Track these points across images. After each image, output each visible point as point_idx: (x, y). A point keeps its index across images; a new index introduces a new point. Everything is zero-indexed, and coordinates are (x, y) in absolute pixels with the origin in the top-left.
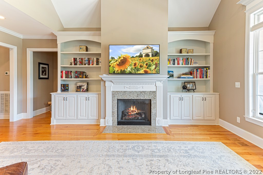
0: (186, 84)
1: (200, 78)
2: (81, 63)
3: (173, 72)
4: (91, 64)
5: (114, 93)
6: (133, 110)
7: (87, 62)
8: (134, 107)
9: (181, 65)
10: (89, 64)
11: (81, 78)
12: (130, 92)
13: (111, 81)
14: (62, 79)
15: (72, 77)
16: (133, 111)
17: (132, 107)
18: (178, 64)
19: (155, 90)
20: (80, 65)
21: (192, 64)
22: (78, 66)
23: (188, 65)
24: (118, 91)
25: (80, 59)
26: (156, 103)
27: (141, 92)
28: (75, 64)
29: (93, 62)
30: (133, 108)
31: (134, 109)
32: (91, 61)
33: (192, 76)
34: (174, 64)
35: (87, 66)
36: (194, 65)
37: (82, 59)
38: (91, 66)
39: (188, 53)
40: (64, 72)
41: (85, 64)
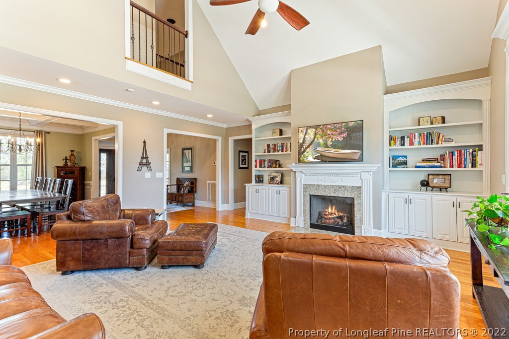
0: (431, 177)
1: (459, 166)
2: (275, 150)
3: (406, 157)
4: (284, 151)
5: (305, 187)
6: (332, 211)
7: (280, 148)
8: (334, 208)
9: (416, 146)
10: (282, 151)
11: (274, 168)
12: (326, 186)
13: (301, 171)
14: (256, 169)
15: (265, 167)
16: (331, 214)
17: (330, 207)
18: (412, 144)
19: (360, 185)
20: (273, 152)
21: (440, 142)
22: (271, 153)
23: (432, 143)
24: (310, 185)
25: (273, 145)
26: (361, 204)
27: (340, 187)
28: (269, 152)
29: (287, 148)
30: (332, 209)
31: (333, 211)
32: (284, 147)
33: (439, 164)
34: (403, 144)
35: (280, 153)
36: (445, 145)
37: (275, 145)
38: (284, 153)
39: (432, 123)
40: (258, 160)
41: (278, 151)
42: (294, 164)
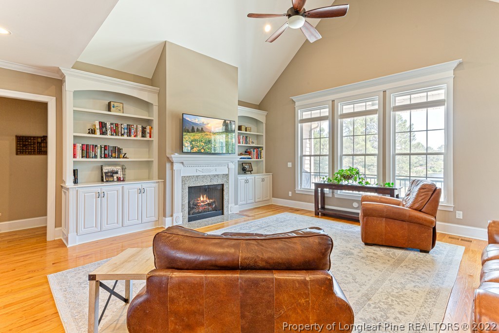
1: (256, 158)
2: (115, 132)
4: (133, 135)
5: (184, 179)
6: (203, 199)
7: (126, 131)
8: (205, 196)
9: (241, 144)
10: (129, 135)
11: (115, 158)
12: (204, 176)
14: (75, 159)
15: (96, 157)
16: (203, 202)
17: (201, 196)
19: (227, 173)
20: (112, 135)
21: (250, 143)
22: (109, 136)
23: (247, 144)
24: (190, 176)
25: (112, 124)
26: (228, 188)
27: (215, 176)
28: (102, 133)
29: (136, 131)
30: (203, 197)
31: (205, 199)
32: (132, 131)
33: (251, 157)
35: (125, 137)
36: (252, 145)
37: (117, 125)
38: (132, 138)
39: (246, 131)
40: (79, 146)
41: (122, 135)
42: (176, 154)
